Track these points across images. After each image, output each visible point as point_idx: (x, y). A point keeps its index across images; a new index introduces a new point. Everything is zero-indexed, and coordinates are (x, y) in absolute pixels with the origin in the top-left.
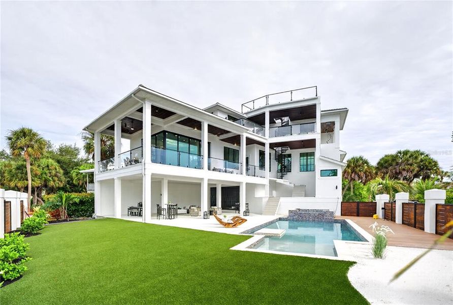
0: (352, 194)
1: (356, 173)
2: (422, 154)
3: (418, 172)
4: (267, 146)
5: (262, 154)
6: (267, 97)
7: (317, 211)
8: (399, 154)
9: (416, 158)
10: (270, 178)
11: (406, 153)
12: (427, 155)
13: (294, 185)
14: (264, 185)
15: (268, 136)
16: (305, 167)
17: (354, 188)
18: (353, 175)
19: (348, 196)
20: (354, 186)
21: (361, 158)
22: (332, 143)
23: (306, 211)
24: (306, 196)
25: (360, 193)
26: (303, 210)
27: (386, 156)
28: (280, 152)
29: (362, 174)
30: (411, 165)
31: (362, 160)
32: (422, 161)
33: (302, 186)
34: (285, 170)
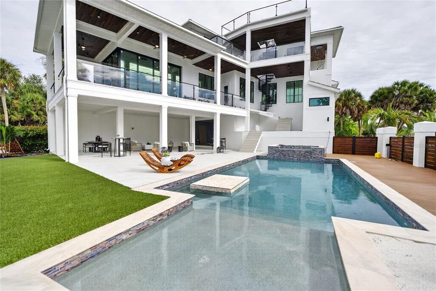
0: (342, 130)
1: (348, 107)
2: (421, 85)
3: (417, 105)
4: (248, 73)
5: (243, 82)
6: (248, 13)
7: (304, 147)
8: (396, 86)
9: (416, 89)
10: (251, 110)
11: (404, 83)
12: (427, 87)
13: (279, 118)
14: (244, 118)
15: (249, 61)
16: (292, 98)
17: (343, 125)
18: (344, 109)
19: (338, 132)
20: (344, 122)
21: (354, 91)
22: (323, 69)
23: (291, 147)
24: (291, 130)
25: (350, 129)
26: (287, 147)
27: (380, 89)
28: (265, 81)
29: (354, 108)
30: (410, 97)
31: (355, 93)
32: (421, 93)
33: (288, 120)
34: (269, 101)
